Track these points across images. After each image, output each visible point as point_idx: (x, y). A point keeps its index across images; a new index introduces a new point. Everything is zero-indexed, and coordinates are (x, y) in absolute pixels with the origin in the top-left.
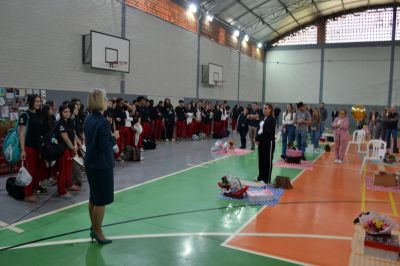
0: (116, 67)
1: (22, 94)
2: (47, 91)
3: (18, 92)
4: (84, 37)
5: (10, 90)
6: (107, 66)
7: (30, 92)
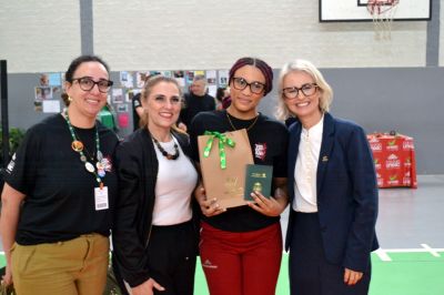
5: (180, 74)
6: (363, 13)
7: (212, 75)
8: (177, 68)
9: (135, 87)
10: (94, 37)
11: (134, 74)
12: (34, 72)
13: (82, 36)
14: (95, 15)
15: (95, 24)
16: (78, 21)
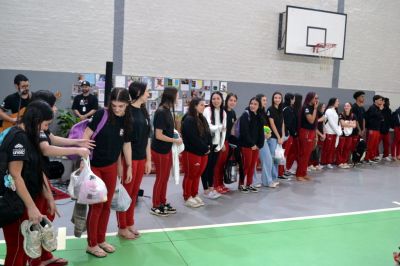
0: (322, 52)
1: (198, 86)
2: (229, 83)
3: (194, 84)
4: (281, 15)
5: (185, 82)
6: (309, 51)
7: (207, 84)
8: (184, 77)
9: (153, 89)
10: (124, 47)
11: (153, 79)
12: (73, 72)
13: (115, 47)
14: (125, 31)
15: (125, 37)
16: (112, 35)
